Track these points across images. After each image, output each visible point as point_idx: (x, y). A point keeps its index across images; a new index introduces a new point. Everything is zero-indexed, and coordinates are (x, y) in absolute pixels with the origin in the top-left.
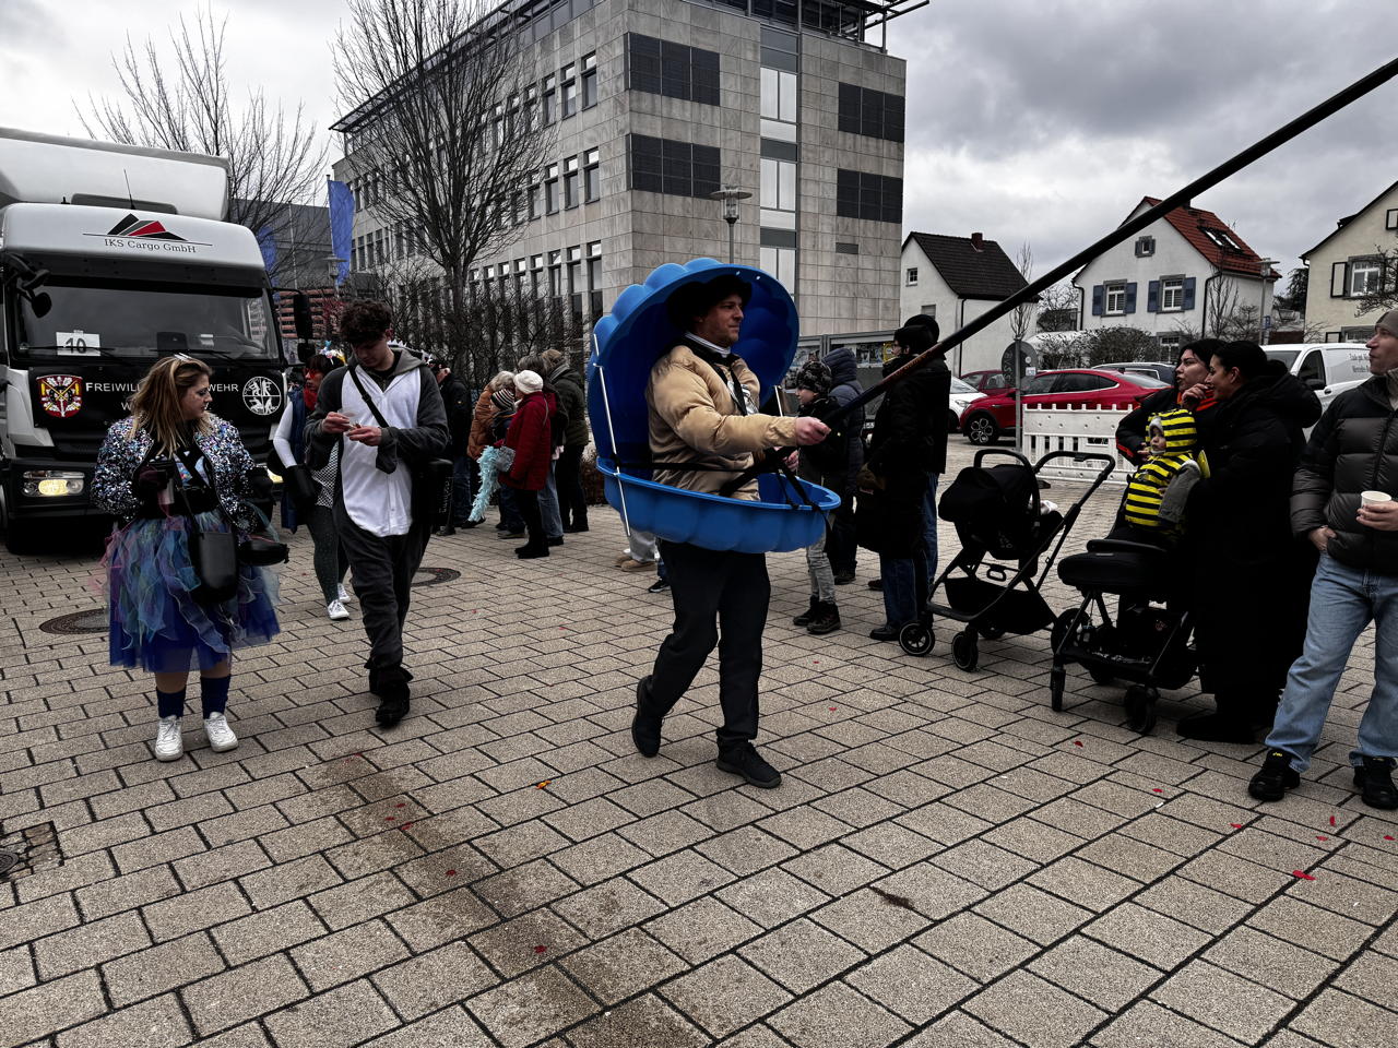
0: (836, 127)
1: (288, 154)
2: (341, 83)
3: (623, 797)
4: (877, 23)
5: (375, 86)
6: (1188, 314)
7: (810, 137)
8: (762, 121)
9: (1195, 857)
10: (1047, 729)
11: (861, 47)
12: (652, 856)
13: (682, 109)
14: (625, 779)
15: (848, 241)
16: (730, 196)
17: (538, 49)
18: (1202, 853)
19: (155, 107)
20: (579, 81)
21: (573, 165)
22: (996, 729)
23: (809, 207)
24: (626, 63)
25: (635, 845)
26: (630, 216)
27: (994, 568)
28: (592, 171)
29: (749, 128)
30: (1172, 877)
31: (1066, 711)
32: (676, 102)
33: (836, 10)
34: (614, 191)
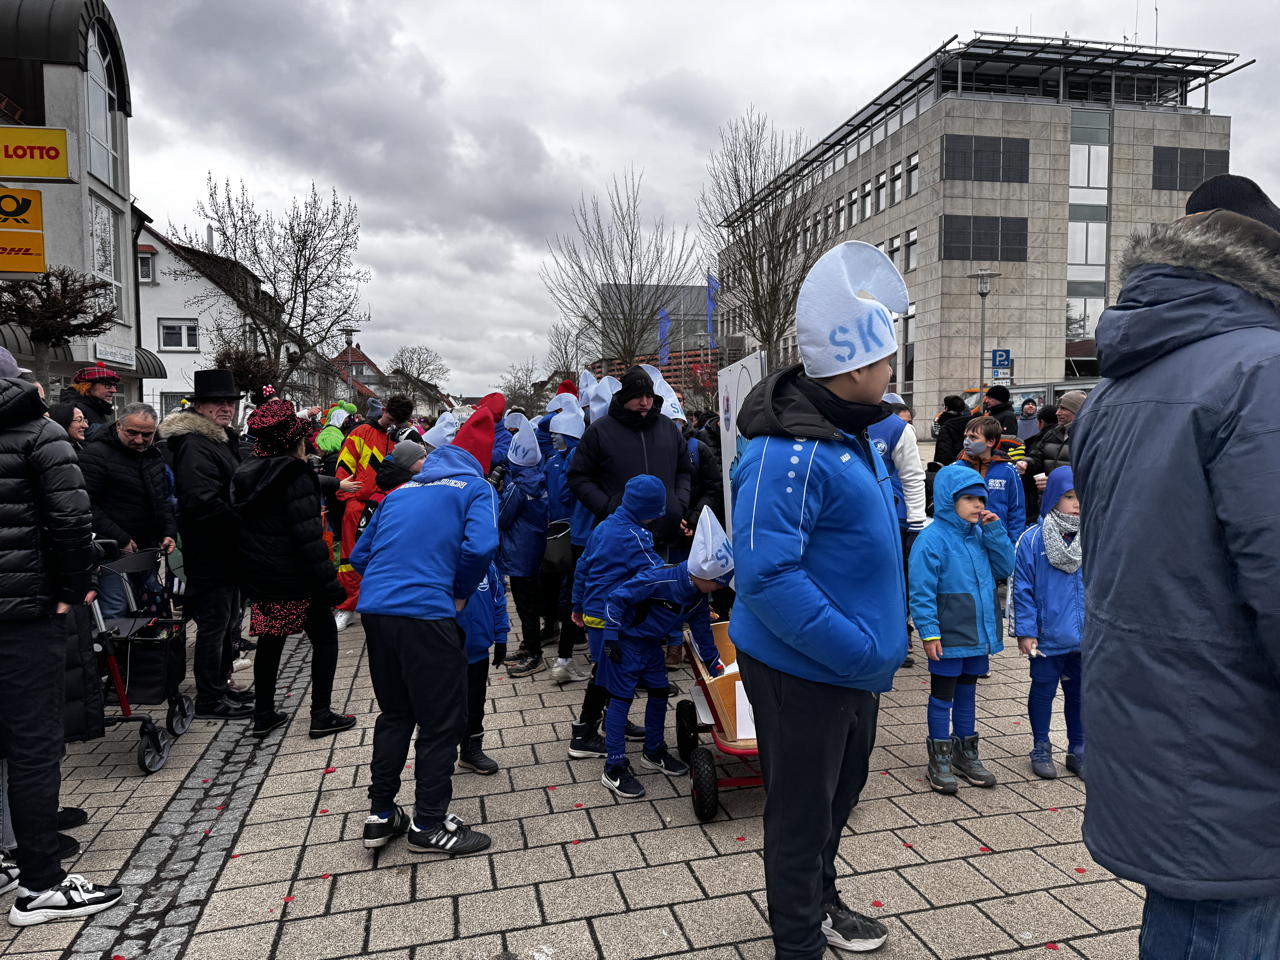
0: (1150, 186)
4: (1200, 86)
7: (1120, 198)
8: (1071, 190)
11: (1181, 111)
13: (989, 189)
16: (981, 276)
17: (874, 152)
20: (904, 176)
21: (896, 244)
24: (942, 160)
26: (940, 281)
28: (911, 247)
29: (1057, 196)
32: (987, 185)
33: (1154, 81)
34: (928, 261)
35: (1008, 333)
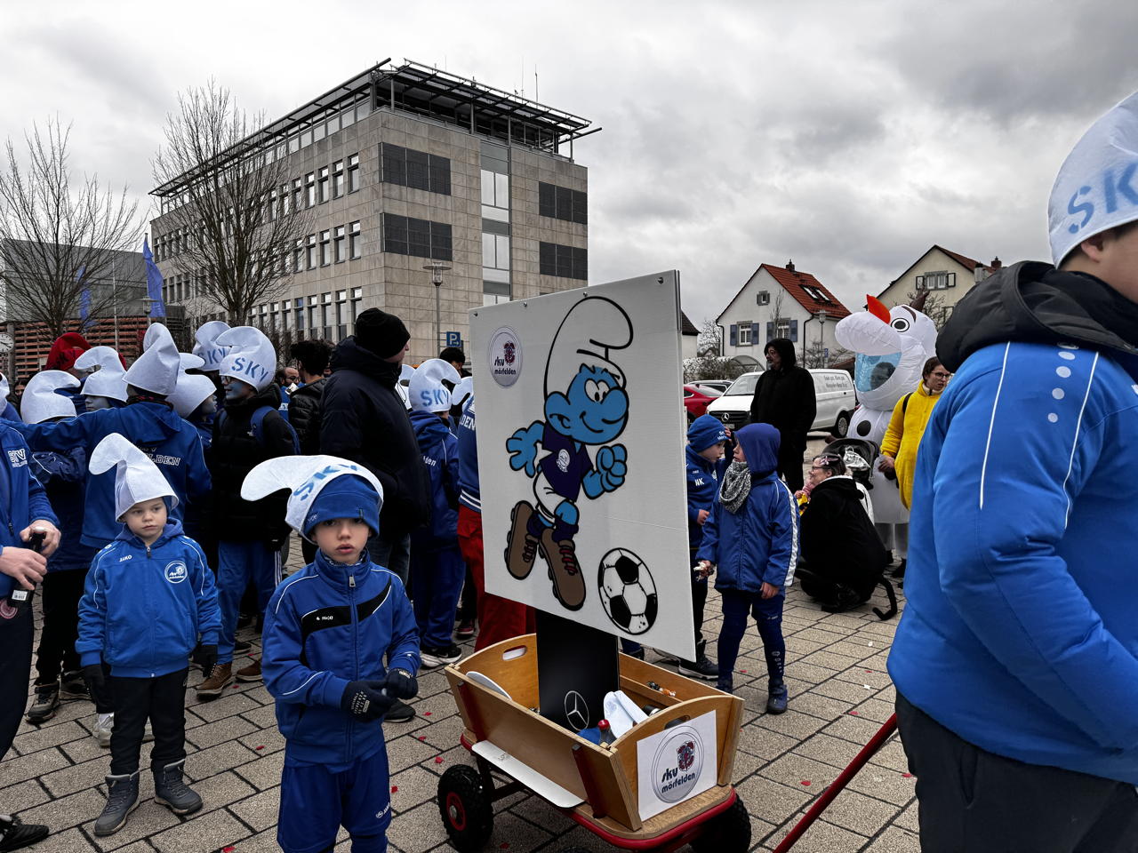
0: (538, 212)
1: (115, 222)
4: (567, 140)
7: (518, 219)
8: (482, 206)
11: (557, 158)
13: (421, 196)
17: (316, 148)
20: (346, 173)
21: (341, 232)
23: (518, 267)
24: (380, 163)
26: (383, 270)
28: (355, 238)
29: (473, 210)
32: (418, 192)
33: (537, 130)
34: (372, 252)
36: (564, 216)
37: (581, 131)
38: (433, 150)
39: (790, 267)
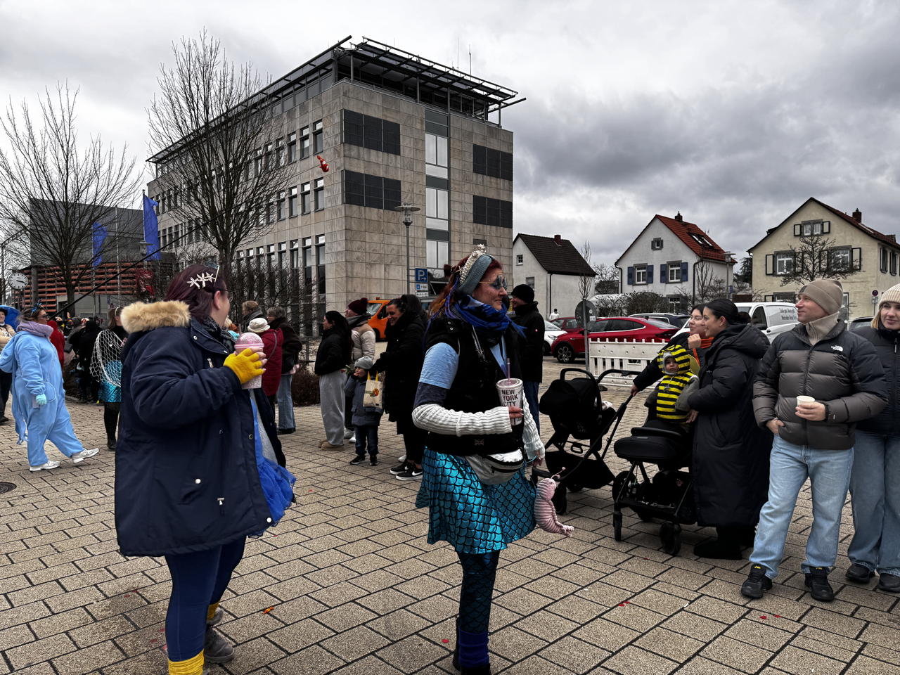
0: (472, 170)
1: (116, 176)
2: (153, 132)
3: (325, 618)
4: (495, 110)
5: (177, 137)
6: (685, 284)
7: (456, 176)
8: (426, 165)
9: (711, 642)
10: (611, 554)
11: (487, 124)
12: (345, 661)
13: (376, 157)
14: (327, 604)
15: (480, 238)
16: (406, 210)
17: (285, 116)
18: (715, 638)
19: (25, 144)
20: (311, 137)
21: (307, 188)
22: (580, 556)
23: (456, 217)
24: (341, 128)
25: (332, 653)
26: (344, 220)
27: (575, 444)
28: (319, 192)
29: (418, 168)
30: (697, 658)
31: (623, 541)
32: (373, 152)
33: (471, 101)
34: (334, 204)
35: (391, 262)
36: (494, 173)
37: (508, 102)
38: (386, 117)
39: (679, 217)
